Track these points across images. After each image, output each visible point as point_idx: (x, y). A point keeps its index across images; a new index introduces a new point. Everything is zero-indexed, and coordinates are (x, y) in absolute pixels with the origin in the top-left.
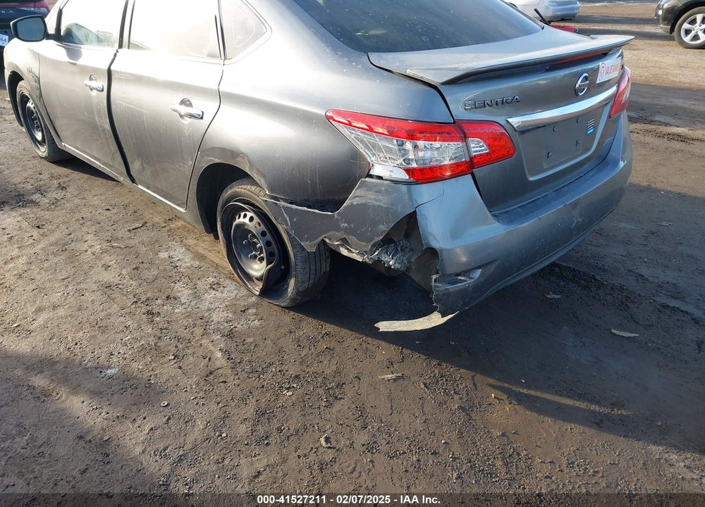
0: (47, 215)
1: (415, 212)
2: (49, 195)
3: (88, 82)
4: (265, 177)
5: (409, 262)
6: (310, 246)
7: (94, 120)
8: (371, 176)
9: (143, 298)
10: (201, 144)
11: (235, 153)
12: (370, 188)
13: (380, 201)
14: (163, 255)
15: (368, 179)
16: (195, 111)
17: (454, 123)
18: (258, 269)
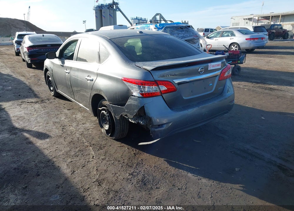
0: (47, 105)
1: (144, 106)
2: (50, 101)
3: (66, 71)
4: (107, 97)
5: (147, 123)
6: (118, 117)
7: (66, 82)
8: (133, 96)
9: (63, 125)
10: (92, 88)
11: (100, 90)
12: (132, 99)
13: (135, 103)
14: (74, 116)
15: (132, 97)
16: (91, 78)
17: (155, 81)
18: (107, 127)
